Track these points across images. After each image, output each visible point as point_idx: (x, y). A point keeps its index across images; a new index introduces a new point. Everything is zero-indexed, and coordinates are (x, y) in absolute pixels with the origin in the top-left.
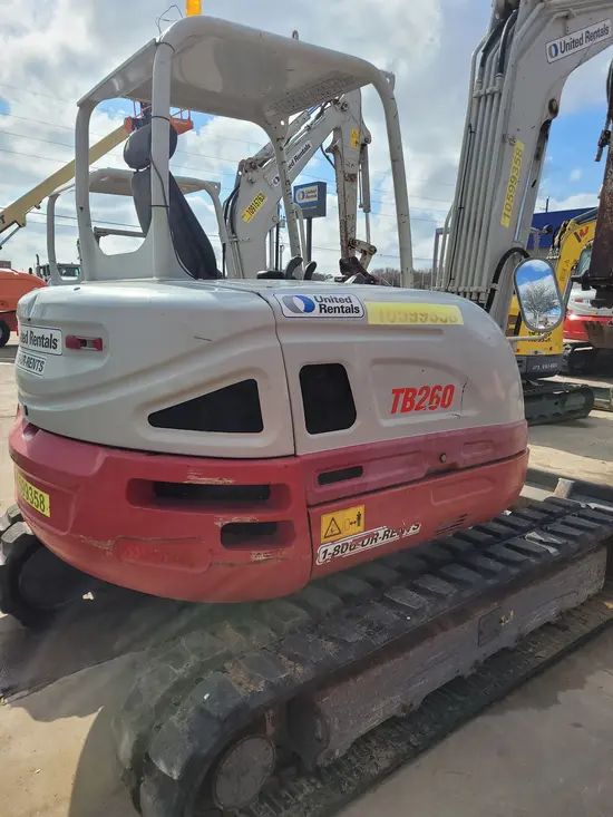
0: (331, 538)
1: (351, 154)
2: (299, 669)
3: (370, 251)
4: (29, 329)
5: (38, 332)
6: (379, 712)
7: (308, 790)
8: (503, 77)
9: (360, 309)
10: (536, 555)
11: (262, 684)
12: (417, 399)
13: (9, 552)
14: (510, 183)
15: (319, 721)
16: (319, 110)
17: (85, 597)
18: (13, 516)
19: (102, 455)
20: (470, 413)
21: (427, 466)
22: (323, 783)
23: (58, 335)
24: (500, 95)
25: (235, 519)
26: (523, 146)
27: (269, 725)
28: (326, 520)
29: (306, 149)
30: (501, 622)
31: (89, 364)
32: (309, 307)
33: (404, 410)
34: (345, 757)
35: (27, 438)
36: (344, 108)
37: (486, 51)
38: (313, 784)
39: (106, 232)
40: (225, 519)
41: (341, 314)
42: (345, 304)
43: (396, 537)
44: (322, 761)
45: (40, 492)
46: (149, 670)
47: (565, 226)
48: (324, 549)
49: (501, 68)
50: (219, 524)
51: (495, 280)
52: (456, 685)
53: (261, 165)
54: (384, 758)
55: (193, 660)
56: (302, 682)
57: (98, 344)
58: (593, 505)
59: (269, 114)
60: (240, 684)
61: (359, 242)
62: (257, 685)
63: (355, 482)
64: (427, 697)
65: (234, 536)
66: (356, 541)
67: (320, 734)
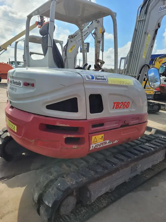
0: (95, 143)
1: (99, 35)
2: (84, 178)
3: (103, 63)
4: (13, 79)
5: (15, 81)
6: (104, 190)
7: (84, 211)
8: (146, 16)
9: (106, 79)
10: (148, 150)
11: (74, 181)
12: (120, 105)
13: (3, 141)
14: (146, 46)
15: (88, 192)
16: (91, 22)
17: (23, 154)
18: (4, 131)
19: (32, 116)
20: (134, 110)
21: (121, 124)
22: (88, 209)
23: (21, 82)
24: (145, 21)
25: (69, 136)
26: (150, 36)
27: (74, 192)
28: (93, 137)
29: (87, 33)
30: (137, 167)
31: (30, 90)
32: (93, 78)
33: (116, 108)
34: (94, 202)
35: (10, 110)
36: (98, 22)
37: (142, 8)
38: (85, 209)
39: (33, 53)
40: (66, 136)
41: (101, 80)
42: (102, 78)
43: (112, 143)
44: (88, 203)
45: (14, 125)
46: (43, 176)
47: (156, 59)
48: (92, 146)
49: (146, 13)
50: (65, 137)
51: (140, 73)
52: (124, 184)
53: (75, 37)
54: (105, 203)
55: (55, 174)
56: (85, 182)
57: (33, 85)
58: (163, 137)
59: (80, 22)
60: (68, 181)
61: (100, 60)
62: (73, 182)
63: (102, 128)
64: (117, 187)
65: (68, 141)
66: (101, 144)
67: (88, 196)
